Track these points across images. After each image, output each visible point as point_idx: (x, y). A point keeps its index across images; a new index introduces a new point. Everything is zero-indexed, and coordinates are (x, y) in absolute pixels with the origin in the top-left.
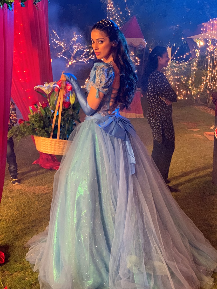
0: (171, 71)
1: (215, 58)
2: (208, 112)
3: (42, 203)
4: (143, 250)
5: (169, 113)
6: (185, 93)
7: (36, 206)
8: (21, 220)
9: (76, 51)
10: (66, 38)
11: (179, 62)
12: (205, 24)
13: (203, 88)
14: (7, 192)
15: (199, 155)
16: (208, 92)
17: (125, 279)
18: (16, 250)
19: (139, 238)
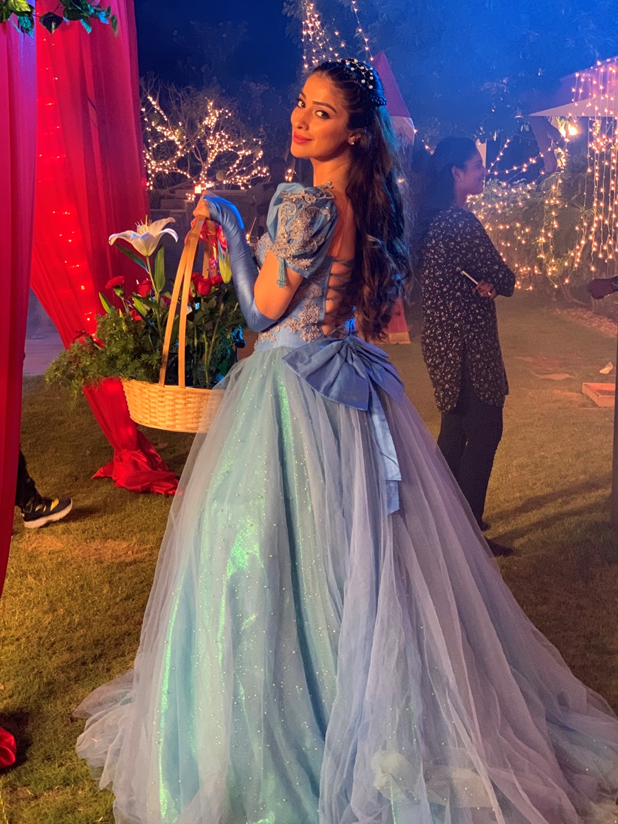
0: (485, 211)
1: (614, 171)
2: (594, 325)
3: (122, 591)
6: (527, 272)
7: (104, 598)
8: (62, 640)
9: (216, 154)
10: (185, 118)
11: (508, 183)
12: (584, 75)
13: (581, 258)
14: (21, 559)
15: (570, 448)
16: (593, 269)
18: (48, 725)
19: (408, 701)
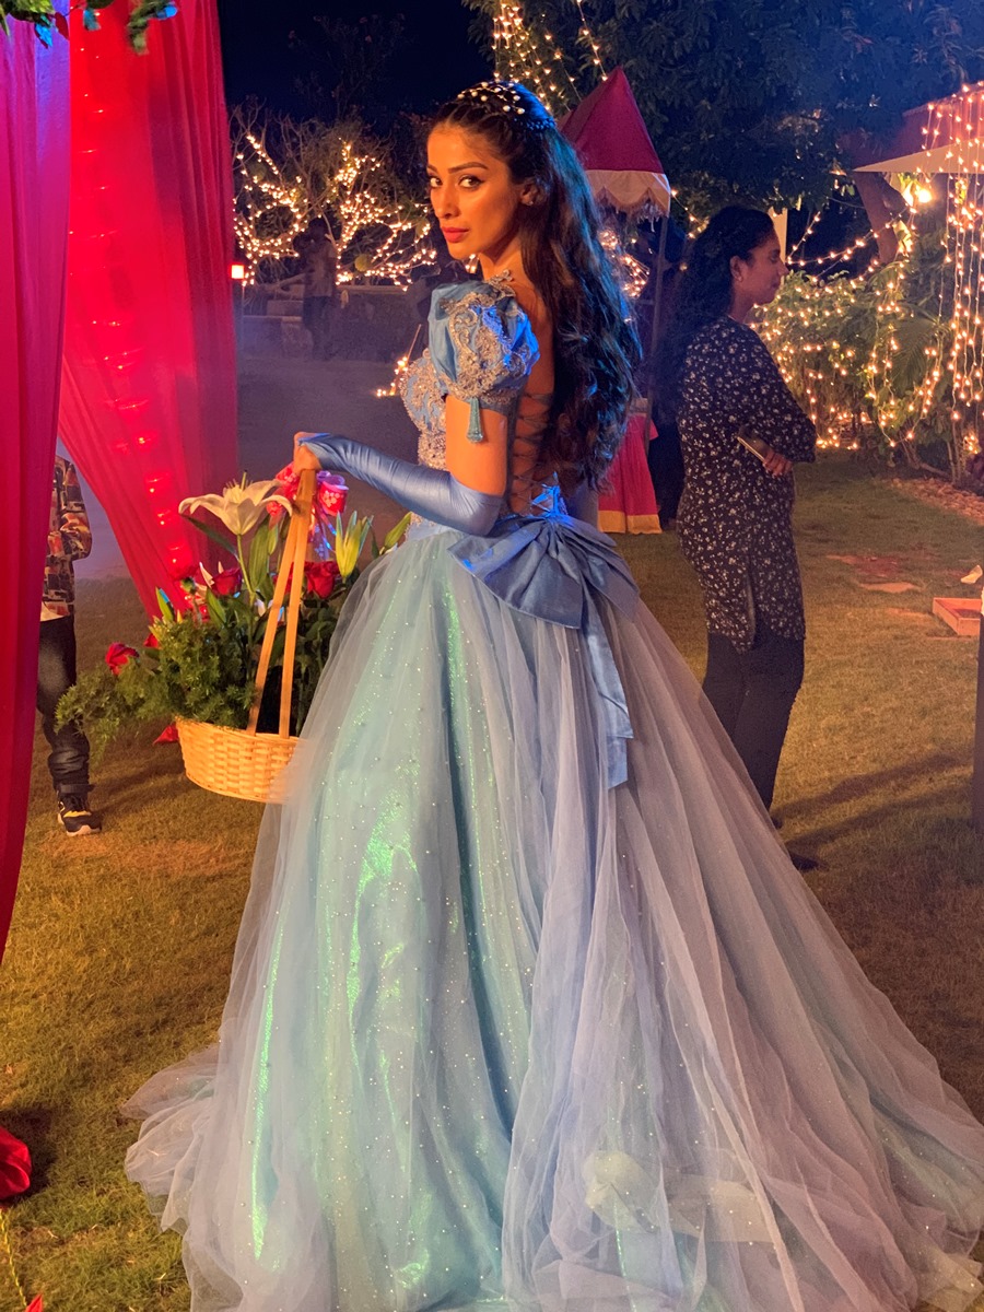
0: (783, 323)
2: (955, 505)
3: (200, 921)
4: (657, 1125)
5: (779, 510)
6: (850, 421)
7: (171, 931)
8: (105, 996)
9: (355, 228)
10: (307, 170)
11: (819, 279)
12: (941, 107)
13: (932, 400)
14: (41, 869)
15: (911, 700)
16: (955, 416)
17: (578, 1255)
19: (640, 1074)
